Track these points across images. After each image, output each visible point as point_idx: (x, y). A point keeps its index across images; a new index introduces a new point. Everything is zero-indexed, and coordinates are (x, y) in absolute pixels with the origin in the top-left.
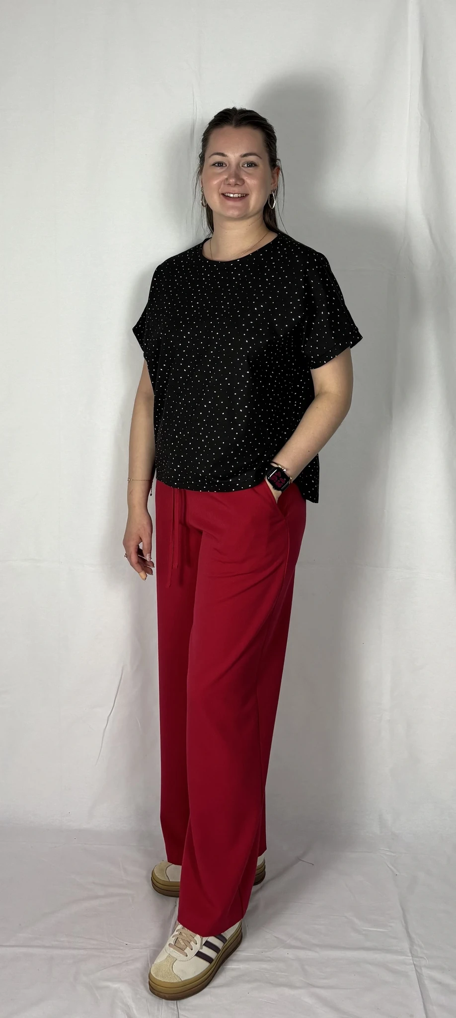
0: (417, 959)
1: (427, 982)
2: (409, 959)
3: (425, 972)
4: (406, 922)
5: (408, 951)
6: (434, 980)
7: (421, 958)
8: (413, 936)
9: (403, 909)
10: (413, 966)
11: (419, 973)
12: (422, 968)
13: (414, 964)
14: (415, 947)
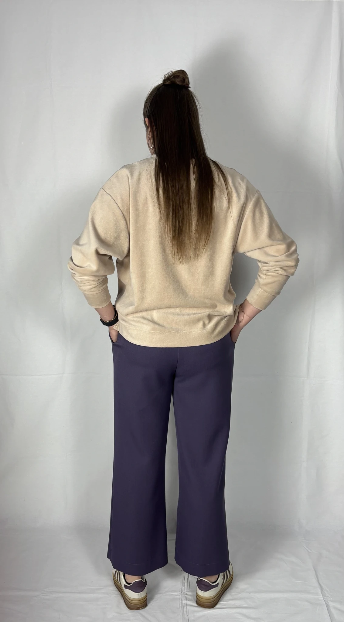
0: (325, 597)
1: (332, 610)
2: (321, 597)
3: (331, 604)
4: (317, 578)
5: (320, 592)
6: (336, 608)
7: (328, 596)
8: (323, 585)
9: (315, 570)
10: (324, 601)
11: (327, 605)
12: (329, 602)
13: (325, 601)
14: (324, 591)
